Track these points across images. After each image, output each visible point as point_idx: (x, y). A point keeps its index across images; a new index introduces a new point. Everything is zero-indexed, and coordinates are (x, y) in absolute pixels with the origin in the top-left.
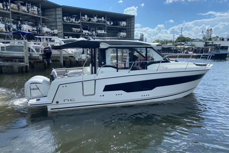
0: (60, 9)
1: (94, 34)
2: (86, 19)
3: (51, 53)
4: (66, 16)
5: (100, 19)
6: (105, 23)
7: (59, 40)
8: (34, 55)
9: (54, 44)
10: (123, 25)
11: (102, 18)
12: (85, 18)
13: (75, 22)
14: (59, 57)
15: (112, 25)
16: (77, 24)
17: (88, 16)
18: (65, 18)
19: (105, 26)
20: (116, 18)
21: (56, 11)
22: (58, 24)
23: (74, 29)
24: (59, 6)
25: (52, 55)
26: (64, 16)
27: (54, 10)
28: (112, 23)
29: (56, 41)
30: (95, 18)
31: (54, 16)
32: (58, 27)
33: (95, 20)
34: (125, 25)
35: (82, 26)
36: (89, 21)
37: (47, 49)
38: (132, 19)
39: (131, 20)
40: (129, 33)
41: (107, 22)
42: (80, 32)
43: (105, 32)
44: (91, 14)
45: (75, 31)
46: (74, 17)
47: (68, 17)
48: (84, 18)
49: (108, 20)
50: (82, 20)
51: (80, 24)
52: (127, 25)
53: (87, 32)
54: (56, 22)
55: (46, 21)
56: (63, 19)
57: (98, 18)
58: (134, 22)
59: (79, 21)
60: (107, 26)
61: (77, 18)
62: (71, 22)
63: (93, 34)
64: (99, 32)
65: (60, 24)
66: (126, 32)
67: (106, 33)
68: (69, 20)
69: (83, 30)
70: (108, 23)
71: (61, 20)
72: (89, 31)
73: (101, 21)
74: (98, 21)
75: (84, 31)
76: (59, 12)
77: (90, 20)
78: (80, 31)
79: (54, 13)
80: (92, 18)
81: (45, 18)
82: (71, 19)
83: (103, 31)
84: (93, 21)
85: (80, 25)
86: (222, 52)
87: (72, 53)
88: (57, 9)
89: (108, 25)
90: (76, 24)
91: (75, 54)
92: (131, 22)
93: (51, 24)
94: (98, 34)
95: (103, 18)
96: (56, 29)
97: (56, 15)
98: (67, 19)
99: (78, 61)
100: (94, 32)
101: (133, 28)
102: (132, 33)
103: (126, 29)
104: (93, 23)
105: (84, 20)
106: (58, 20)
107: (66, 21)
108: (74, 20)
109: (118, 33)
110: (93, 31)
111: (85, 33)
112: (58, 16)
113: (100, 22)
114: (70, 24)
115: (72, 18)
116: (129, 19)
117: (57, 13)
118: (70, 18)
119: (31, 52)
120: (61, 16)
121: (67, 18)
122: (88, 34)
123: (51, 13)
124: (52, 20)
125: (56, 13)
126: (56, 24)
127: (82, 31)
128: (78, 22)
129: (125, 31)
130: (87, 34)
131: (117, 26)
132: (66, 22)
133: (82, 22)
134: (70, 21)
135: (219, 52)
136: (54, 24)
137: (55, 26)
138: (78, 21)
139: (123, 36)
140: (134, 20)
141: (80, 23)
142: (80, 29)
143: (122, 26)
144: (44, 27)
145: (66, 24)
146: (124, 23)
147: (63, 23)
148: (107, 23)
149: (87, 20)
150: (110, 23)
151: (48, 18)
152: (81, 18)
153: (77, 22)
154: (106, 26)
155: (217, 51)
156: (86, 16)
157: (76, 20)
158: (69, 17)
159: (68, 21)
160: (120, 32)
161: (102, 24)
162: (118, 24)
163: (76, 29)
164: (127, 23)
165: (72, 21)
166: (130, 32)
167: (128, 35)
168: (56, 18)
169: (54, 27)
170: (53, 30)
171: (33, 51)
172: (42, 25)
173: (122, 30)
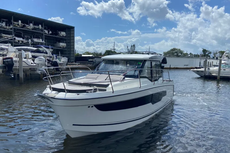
1: (30, 43)
2: (20, 25)
3: (13, 64)
5: (36, 27)
6: (42, 31)
10: (63, 36)
11: (38, 25)
12: (18, 24)
13: (5, 27)
15: (50, 34)
16: (8, 30)
17: (22, 22)
19: (43, 35)
23: (3, 35)
28: (50, 32)
30: (31, 25)
33: (30, 27)
34: (64, 36)
35: (14, 32)
38: (72, 30)
39: (70, 31)
41: (45, 30)
43: (43, 41)
44: (26, 19)
46: (3, 21)
51: (11, 30)
53: (21, 39)
57: (34, 24)
58: (74, 34)
59: (11, 27)
61: (9, 23)
63: (28, 42)
64: (36, 40)
66: (66, 43)
67: (44, 42)
69: (15, 37)
70: (46, 32)
73: (38, 28)
75: (17, 39)
77: (24, 26)
80: (28, 24)
83: (41, 40)
84: (28, 27)
85: (12, 32)
87: (32, 65)
89: (46, 33)
90: (6, 30)
92: (70, 33)
94: (35, 43)
95: (40, 26)
100: (30, 40)
101: (73, 39)
102: (72, 44)
103: (65, 40)
104: (28, 30)
105: (16, 25)
108: (4, 24)
109: (56, 43)
110: (28, 39)
111: (19, 41)
113: (36, 30)
116: (69, 29)
122: (22, 42)
127: (15, 39)
129: (65, 41)
130: (20, 42)
131: (56, 35)
133: (14, 27)
138: (9, 26)
139: (63, 47)
140: (74, 31)
141: (11, 29)
143: (61, 36)
146: (63, 34)
149: (21, 26)
150: (49, 32)
152: (14, 24)
153: (8, 27)
154: (44, 35)
156: (20, 22)
157: (6, 25)
160: (59, 42)
161: (37, 32)
162: (57, 34)
163: (7, 35)
164: (66, 34)
165: (2, 26)
166: (70, 43)
167: (68, 45)
173: (61, 40)
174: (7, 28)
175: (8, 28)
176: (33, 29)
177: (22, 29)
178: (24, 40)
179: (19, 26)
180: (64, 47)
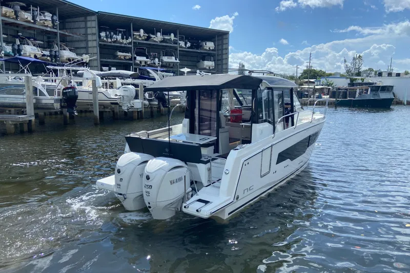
0: (94, 18)
1: (157, 64)
2: (142, 35)
3: (77, 97)
4: (105, 30)
5: (167, 37)
6: (177, 44)
7: (92, 73)
8: (44, 102)
9: (83, 80)
10: (209, 48)
11: (170, 35)
12: (140, 35)
13: (121, 41)
14: (92, 105)
15: (188, 48)
16: (125, 45)
17: (145, 32)
18: (103, 34)
19: (177, 49)
20: (196, 36)
21: (86, 21)
22: (90, 44)
23: (119, 54)
24: (92, 13)
25: (77, 101)
26: (100, 30)
27: (82, 19)
28: (189, 44)
29: (85, 75)
31: (83, 31)
32: (90, 50)
33: (158, 39)
34: (211, 49)
35: (134, 49)
36: (147, 40)
37: (70, 90)
38: (225, 37)
39: (222, 39)
40: (220, 62)
41: (180, 42)
42: (131, 59)
43: (176, 60)
44: (151, 27)
45: (122, 58)
46: (120, 32)
47: (108, 33)
48: (138, 34)
49: (181, 39)
50: (135, 39)
51: (130, 46)
52: (215, 48)
53: (144, 59)
54: (87, 41)
55: (68, 39)
56: (100, 37)
57: (164, 34)
58: (227, 44)
59: (130, 40)
60: (181, 49)
61: (126, 35)
62: (115, 42)
63: (155, 64)
64: (166, 59)
65: (95, 44)
66: (214, 61)
67: (178, 61)
68: (111, 38)
69: (136, 56)
70: (182, 44)
71: (96, 37)
72: (147, 58)
73: (169, 39)
74: (164, 41)
75: (139, 58)
76: (93, 24)
77: (148, 38)
78: (132, 57)
79: (83, 24)
80: (154, 34)
81: (67, 34)
82: (114, 36)
83: (174, 58)
84: (155, 39)
86: (383, 96)
87: (116, 97)
88: (89, 18)
89: (181, 47)
90: (123, 45)
91: (122, 99)
92: (222, 42)
93: (77, 45)
94: (164, 64)
95: (172, 35)
96: (86, 54)
97: (86, 28)
98: (107, 37)
99: (126, 111)
100: (157, 60)
101: (227, 54)
102: (224, 62)
103: (213, 56)
104: (154, 43)
105: (138, 37)
106: (90, 38)
107: (105, 39)
108: (119, 37)
109: (199, 62)
110: (154, 58)
111: (141, 62)
112: (89, 31)
113: (168, 43)
114: (113, 44)
115: (115, 34)
116: (220, 37)
117: (89, 24)
118: (112, 33)
119: (38, 96)
120: (95, 30)
121: (106, 33)
122: (146, 62)
123: (77, 25)
124: (79, 37)
125: (86, 24)
126: (87, 44)
127: (135, 58)
128: (128, 41)
129: (212, 58)
130: (143, 64)
131: (197, 49)
132: (104, 41)
133: (135, 41)
134: (113, 40)
135: (379, 96)
136: (83, 45)
137: (85, 48)
138: (127, 39)
139: (209, 68)
140: (227, 39)
141: (130, 43)
142: (130, 55)
143: (206, 50)
144: (65, 50)
145: (105, 45)
146: (210, 45)
147: (100, 43)
148: (179, 44)
149: (143, 38)
150: (186, 44)
151: (71, 35)
152: (133, 35)
153: (125, 41)
154: (179, 49)
155: (374, 95)
156: (142, 31)
157: (123, 38)
158: (110, 33)
159: (109, 40)
160: (204, 60)
161: (171, 46)
162: (199, 46)
163: (124, 54)
164: (215, 45)
165: (117, 39)
166: (222, 60)
167: (218, 65)
168: (86, 34)
169: (83, 51)
170: (81, 55)
171: (41, 94)
172: (61, 45)
173: (207, 56)
174: (123, 43)
175: (125, 43)
176: (161, 42)
177: (145, 42)
178: (149, 60)
179: (140, 39)
180: (211, 68)
